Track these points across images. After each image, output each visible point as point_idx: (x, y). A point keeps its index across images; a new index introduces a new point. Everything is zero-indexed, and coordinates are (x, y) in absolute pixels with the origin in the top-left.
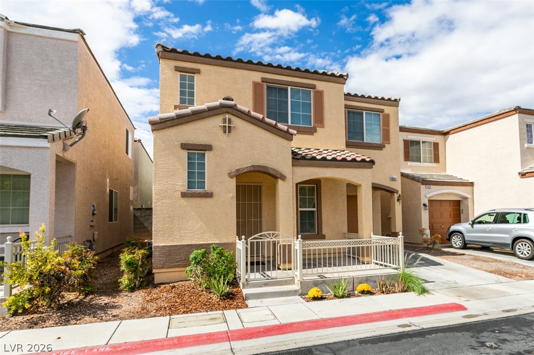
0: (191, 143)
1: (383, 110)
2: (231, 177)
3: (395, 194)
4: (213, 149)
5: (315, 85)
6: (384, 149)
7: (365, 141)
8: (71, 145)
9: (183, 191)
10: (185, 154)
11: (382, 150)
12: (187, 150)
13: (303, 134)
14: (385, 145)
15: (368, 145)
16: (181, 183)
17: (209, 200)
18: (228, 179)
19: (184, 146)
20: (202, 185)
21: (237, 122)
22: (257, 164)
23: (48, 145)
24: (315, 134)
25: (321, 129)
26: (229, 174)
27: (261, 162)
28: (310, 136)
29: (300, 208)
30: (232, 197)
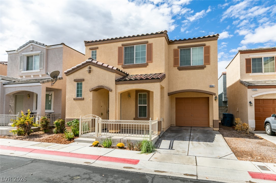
0: (78, 79)
1: (205, 44)
2: (91, 91)
3: (213, 96)
4: (85, 80)
5: (148, 41)
6: (205, 69)
7: (191, 65)
8: (54, 84)
9: (74, 98)
10: (76, 83)
11: (204, 69)
12: (77, 82)
13: (141, 67)
14: (205, 66)
15: (193, 68)
16: (74, 95)
17: (83, 101)
18: (90, 92)
19: (75, 81)
20: (81, 95)
21: (93, 68)
22: (100, 85)
23: (41, 84)
24: (147, 66)
25: (151, 63)
26: (89, 90)
27: (102, 84)
28: (145, 68)
29: (139, 104)
30: (90, 100)
